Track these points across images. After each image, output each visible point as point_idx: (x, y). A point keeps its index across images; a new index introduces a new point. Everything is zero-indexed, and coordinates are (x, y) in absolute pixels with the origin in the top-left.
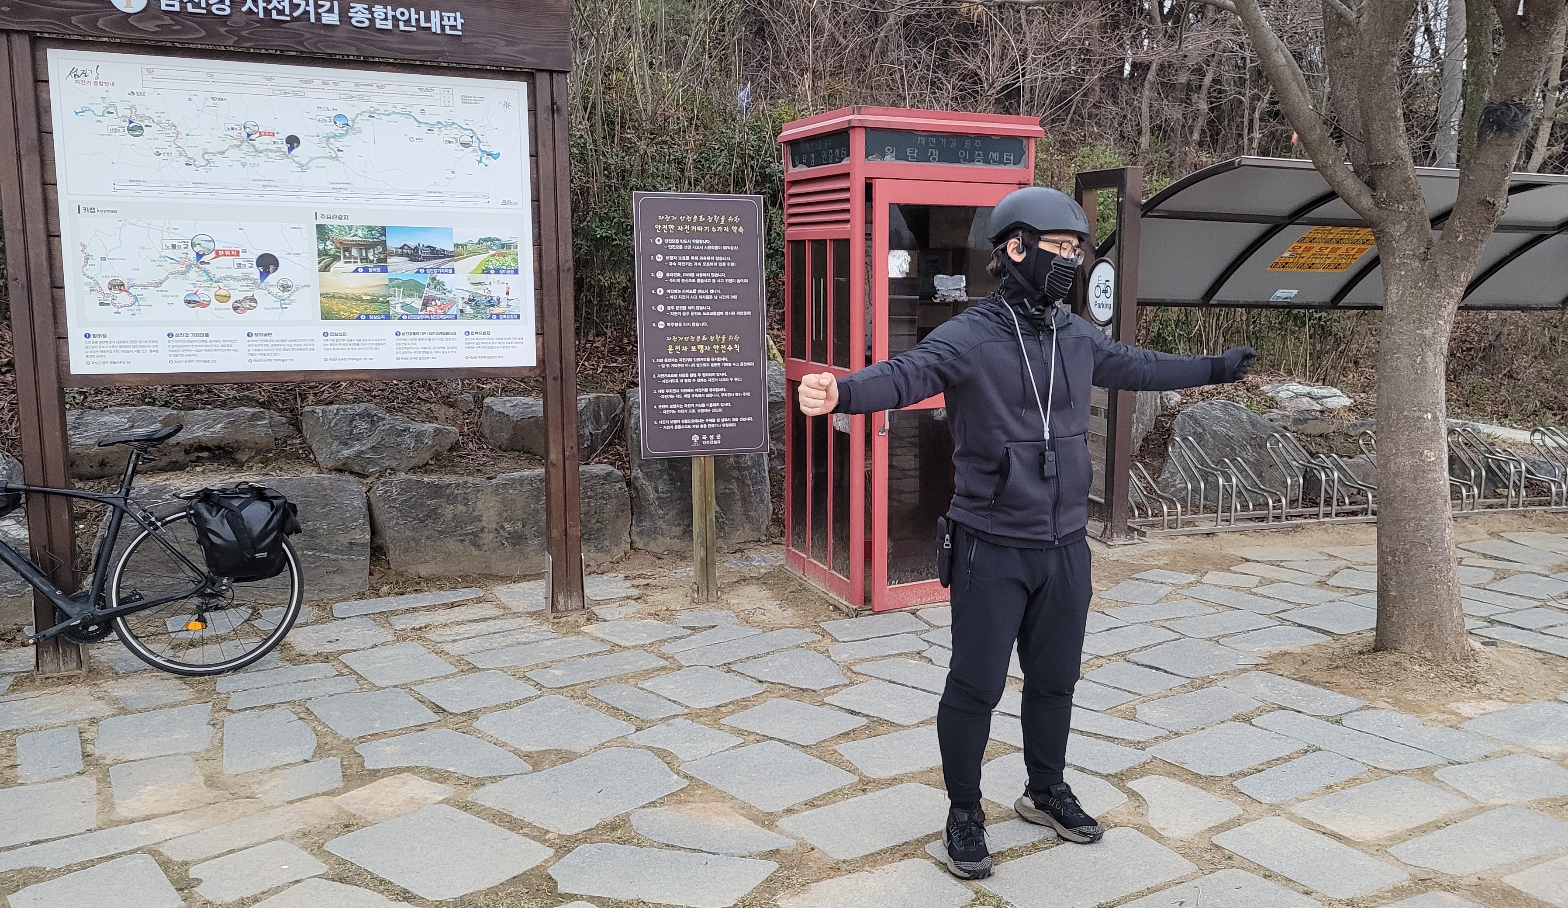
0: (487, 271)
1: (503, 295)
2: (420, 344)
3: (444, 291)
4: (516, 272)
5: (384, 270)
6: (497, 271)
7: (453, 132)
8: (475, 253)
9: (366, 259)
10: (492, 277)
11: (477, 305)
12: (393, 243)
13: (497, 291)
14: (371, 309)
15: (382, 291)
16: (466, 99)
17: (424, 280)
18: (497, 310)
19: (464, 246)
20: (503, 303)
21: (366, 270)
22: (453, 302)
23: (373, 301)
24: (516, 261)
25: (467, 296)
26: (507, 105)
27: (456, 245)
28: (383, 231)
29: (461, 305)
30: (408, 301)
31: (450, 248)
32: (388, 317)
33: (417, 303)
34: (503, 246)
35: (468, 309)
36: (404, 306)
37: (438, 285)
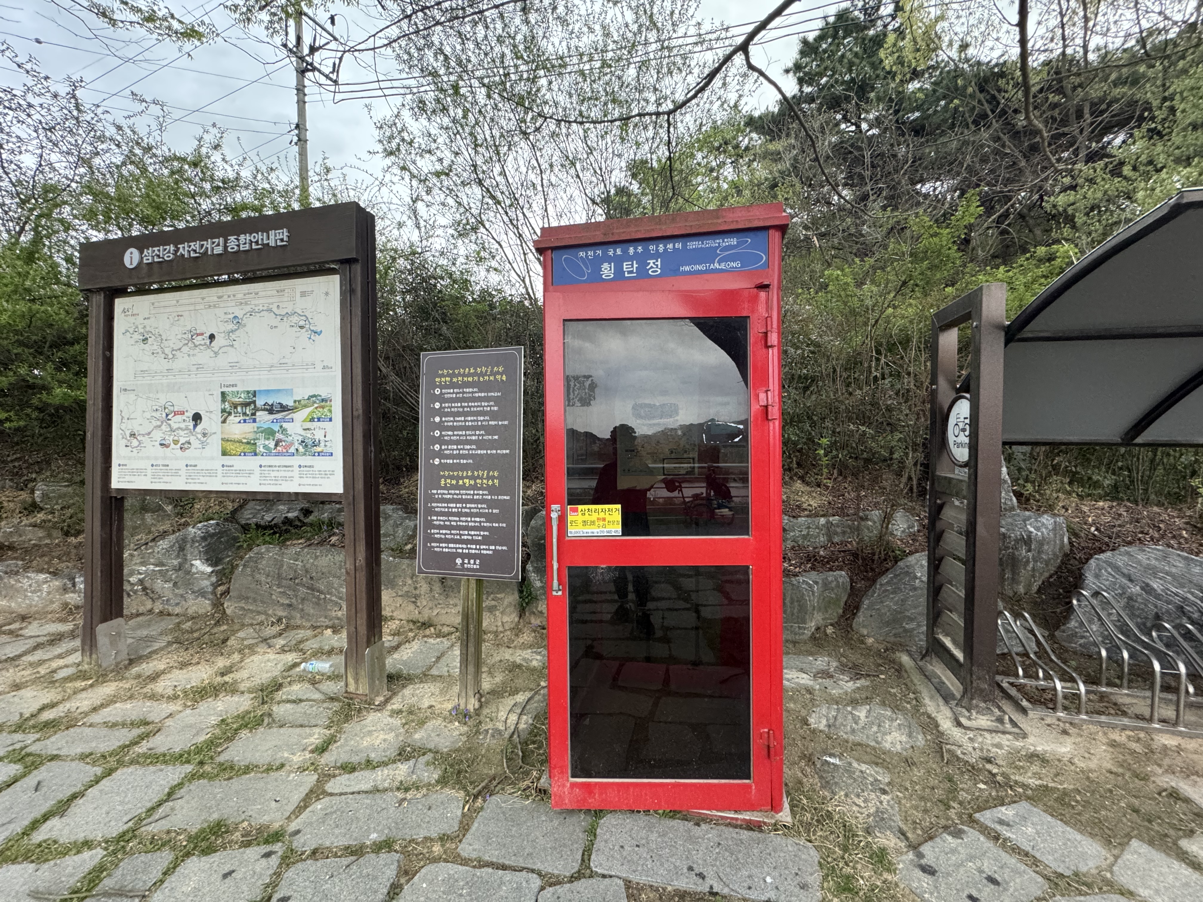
0: (312, 420)
1: (322, 438)
2: (273, 474)
3: (287, 435)
4: (331, 420)
5: (254, 421)
6: (319, 420)
7: (295, 319)
8: (306, 406)
9: (245, 414)
10: (316, 424)
11: (306, 446)
12: (260, 402)
13: (319, 435)
14: (248, 448)
15: (251, 436)
16: (303, 294)
17: (276, 427)
18: (319, 449)
19: (299, 401)
20: (322, 444)
21: (245, 421)
22: (292, 444)
23: (248, 443)
24: (330, 411)
25: (300, 439)
26: (327, 294)
27: (295, 402)
28: (255, 394)
29: (297, 445)
30: (267, 442)
31: (291, 403)
32: (256, 455)
33: (272, 444)
34: (323, 400)
35: (301, 449)
36: (265, 447)
37: (284, 431)
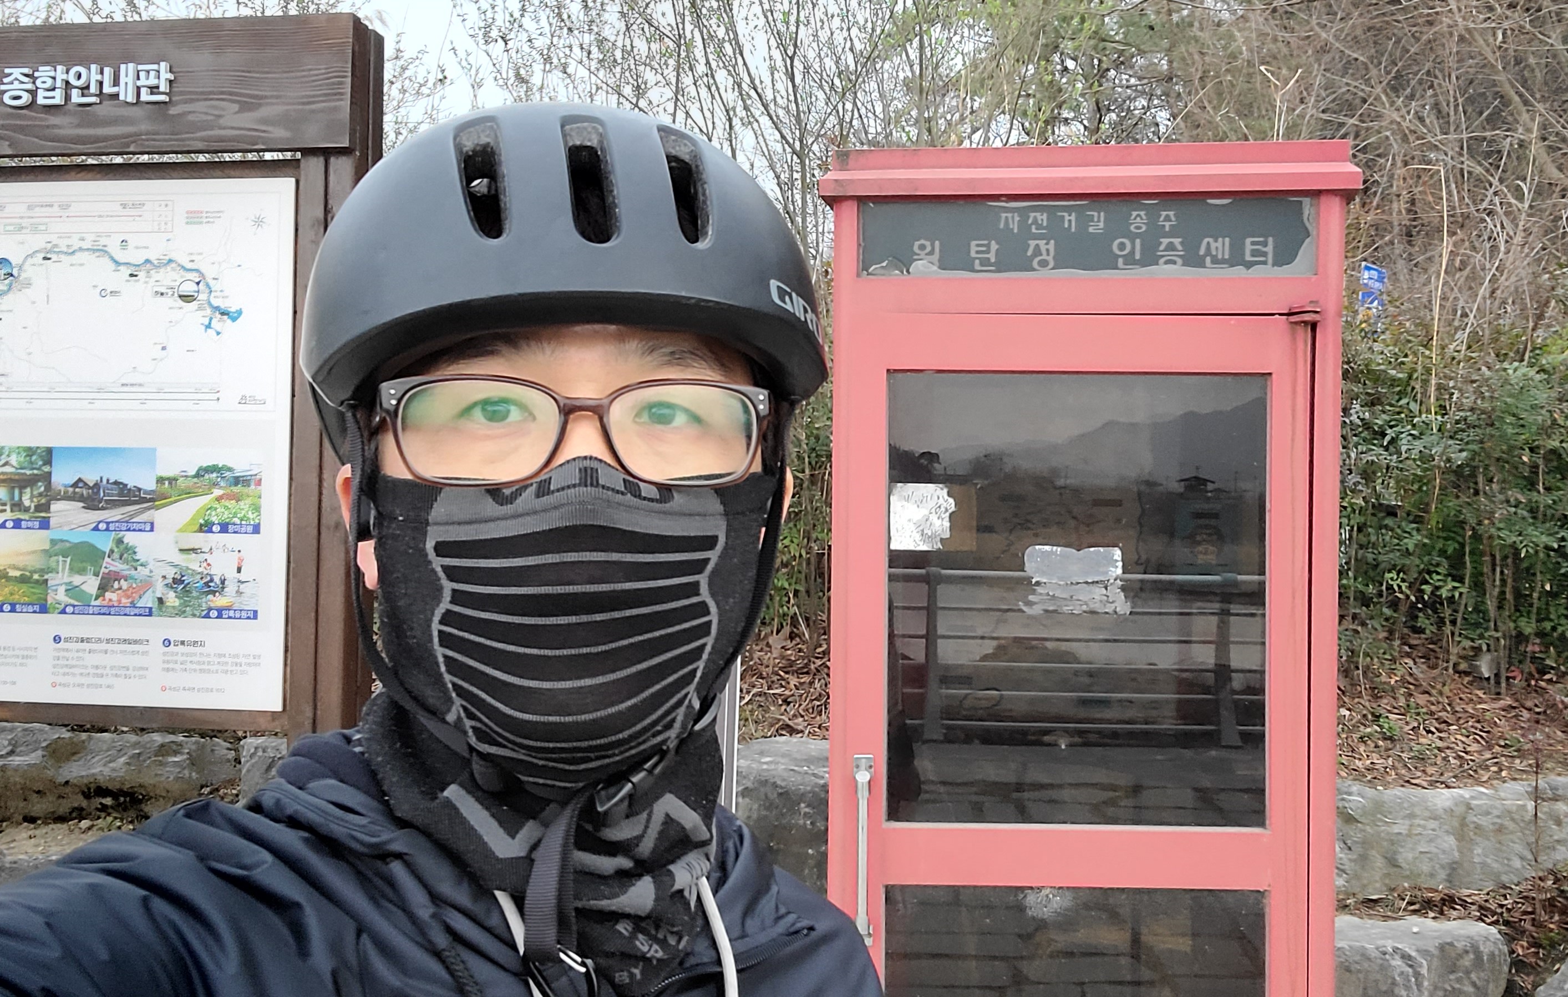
0: (206, 528)
1: (231, 574)
2: (91, 660)
3: (135, 563)
4: (256, 529)
5: (45, 525)
6: (224, 528)
7: (168, 277)
8: (189, 493)
9: (17, 506)
10: (216, 539)
11: (186, 592)
12: (62, 476)
13: (221, 566)
14: (21, 593)
15: (35, 562)
16: (194, 218)
17: (105, 543)
18: (219, 601)
19: (172, 480)
20: (231, 588)
21: (17, 524)
22: (147, 585)
23: (23, 580)
24: (257, 509)
25: (171, 573)
26: (259, 222)
27: (160, 480)
28: (48, 455)
29: (160, 590)
30: (77, 580)
31: (148, 484)
32: (44, 609)
33: (91, 584)
34: (237, 481)
35: (172, 599)
36: (72, 590)
37: (125, 552)
